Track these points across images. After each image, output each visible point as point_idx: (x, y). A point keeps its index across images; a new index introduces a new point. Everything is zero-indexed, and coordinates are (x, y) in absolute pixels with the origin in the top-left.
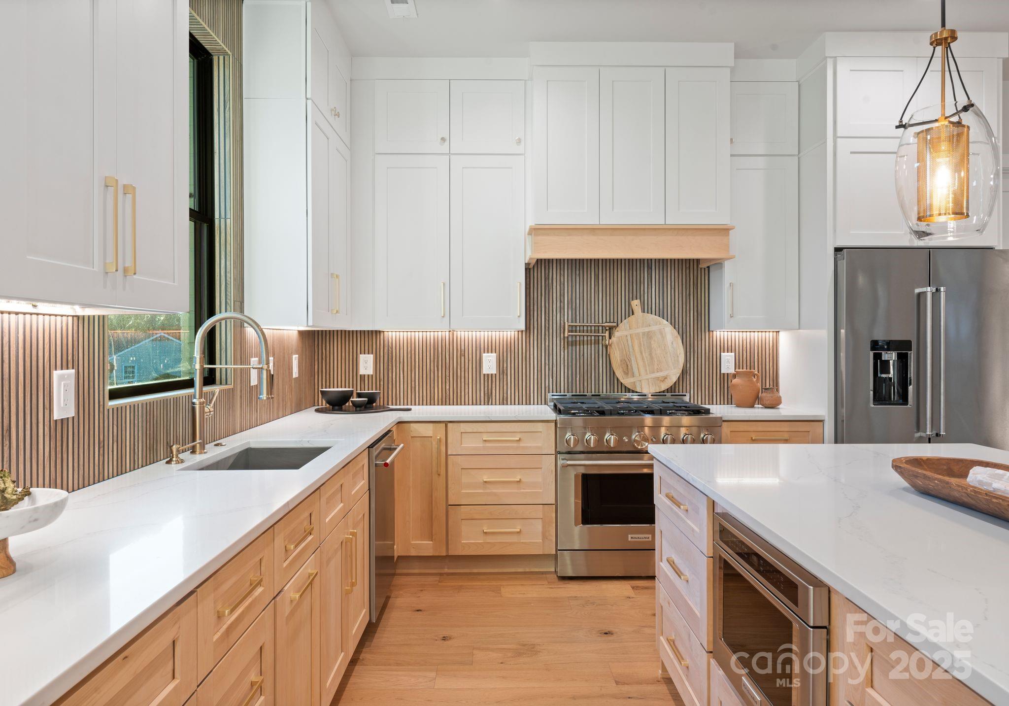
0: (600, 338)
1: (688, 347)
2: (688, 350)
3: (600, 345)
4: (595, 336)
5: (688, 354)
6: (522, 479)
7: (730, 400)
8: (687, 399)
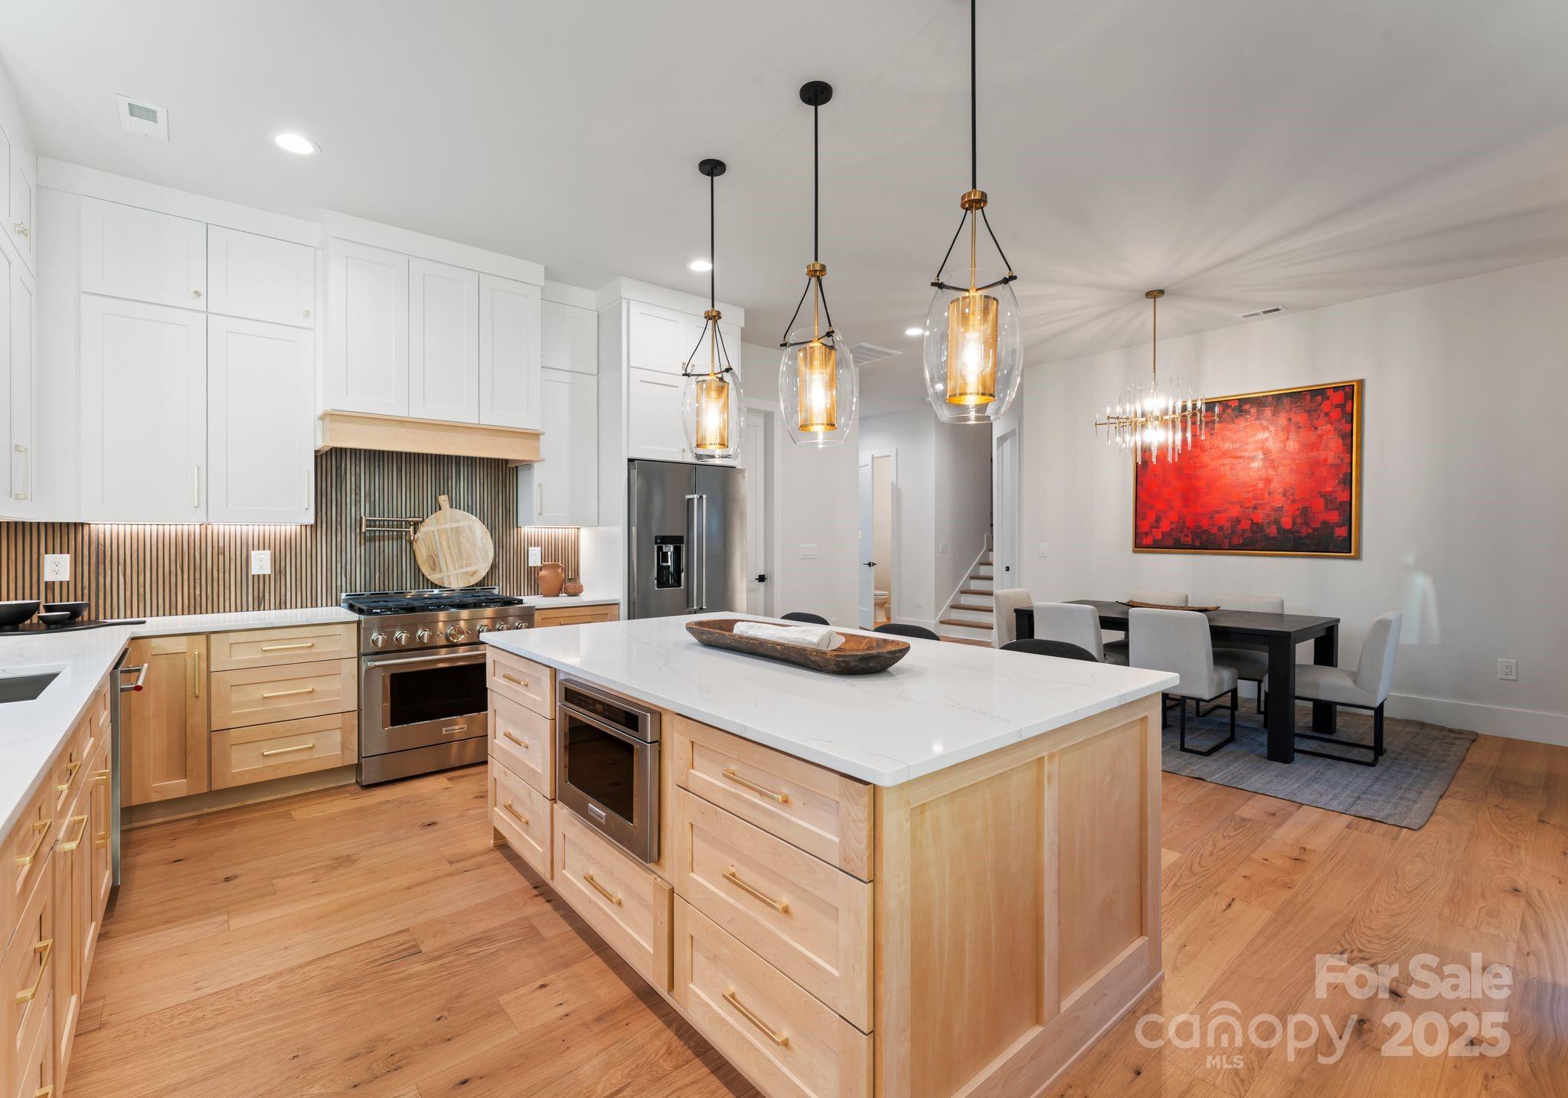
0: (404, 533)
1: (497, 542)
2: (497, 545)
3: (404, 541)
4: (397, 531)
5: (497, 549)
6: (315, 688)
7: (536, 591)
8: (496, 592)
